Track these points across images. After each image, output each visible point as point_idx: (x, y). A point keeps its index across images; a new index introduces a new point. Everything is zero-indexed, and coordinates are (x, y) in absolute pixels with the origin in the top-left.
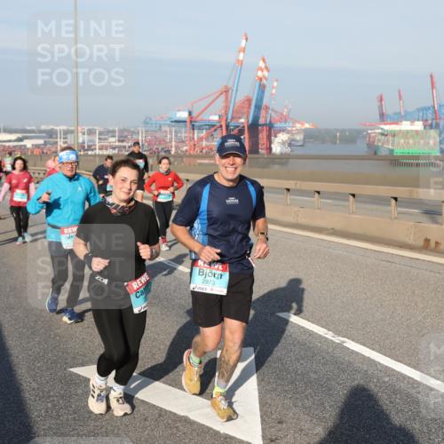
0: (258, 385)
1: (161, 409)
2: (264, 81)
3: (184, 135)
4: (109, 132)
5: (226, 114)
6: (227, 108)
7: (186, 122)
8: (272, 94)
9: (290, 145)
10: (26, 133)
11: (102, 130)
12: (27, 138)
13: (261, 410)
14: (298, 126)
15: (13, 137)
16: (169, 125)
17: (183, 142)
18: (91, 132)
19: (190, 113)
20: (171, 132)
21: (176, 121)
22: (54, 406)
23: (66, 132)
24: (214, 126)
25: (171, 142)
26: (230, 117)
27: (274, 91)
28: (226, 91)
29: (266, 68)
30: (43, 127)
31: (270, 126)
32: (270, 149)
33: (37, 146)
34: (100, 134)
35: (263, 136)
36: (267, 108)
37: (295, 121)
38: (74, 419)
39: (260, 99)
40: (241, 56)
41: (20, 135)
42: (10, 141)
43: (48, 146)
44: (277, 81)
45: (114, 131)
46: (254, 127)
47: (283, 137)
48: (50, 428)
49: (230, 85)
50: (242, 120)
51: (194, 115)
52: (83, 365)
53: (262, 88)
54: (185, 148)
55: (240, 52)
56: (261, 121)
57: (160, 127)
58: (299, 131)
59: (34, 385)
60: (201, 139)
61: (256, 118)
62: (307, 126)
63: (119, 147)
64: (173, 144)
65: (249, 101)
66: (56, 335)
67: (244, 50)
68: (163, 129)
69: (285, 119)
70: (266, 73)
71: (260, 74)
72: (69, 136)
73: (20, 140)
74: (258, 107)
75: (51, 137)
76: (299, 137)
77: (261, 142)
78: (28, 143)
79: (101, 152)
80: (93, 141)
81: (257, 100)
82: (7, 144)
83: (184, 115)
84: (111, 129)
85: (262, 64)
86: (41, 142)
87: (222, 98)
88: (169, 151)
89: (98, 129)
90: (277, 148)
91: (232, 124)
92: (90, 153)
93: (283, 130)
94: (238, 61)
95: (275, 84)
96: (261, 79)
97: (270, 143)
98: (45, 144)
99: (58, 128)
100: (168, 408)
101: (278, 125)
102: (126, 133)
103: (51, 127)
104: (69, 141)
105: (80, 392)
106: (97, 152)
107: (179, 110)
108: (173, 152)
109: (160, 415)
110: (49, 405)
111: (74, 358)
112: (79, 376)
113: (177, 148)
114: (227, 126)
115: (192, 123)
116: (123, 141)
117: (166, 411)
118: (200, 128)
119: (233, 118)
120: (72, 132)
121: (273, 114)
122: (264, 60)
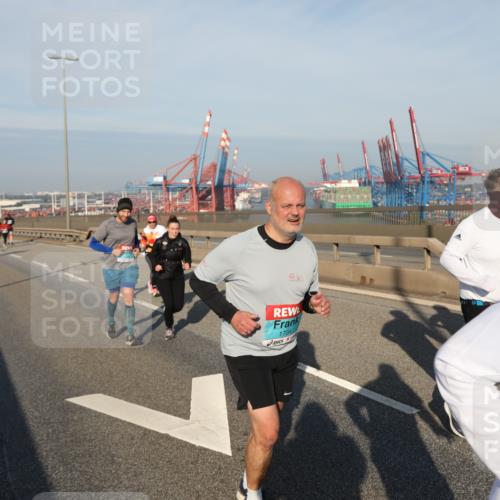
0: (228, 404)
1: (146, 429)
2: (226, 150)
3: (160, 195)
4: (96, 195)
5: (196, 178)
6: (196, 173)
7: (160, 185)
8: (233, 160)
9: (250, 202)
10: (24, 200)
11: (90, 194)
12: (25, 203)
13: (230, 425)
14: (257, 186)
15: (14, 202)
16: (148, 189)
17: (159, 202)
18: (80, 196)
19: (165, 178)
20: (149, 194)
21: (153, 185)
22: (54, 431)
23: (59, 197)
24: (185, 188)
25: (149, 202)
26: (199, 179)
27: (235, 158)
28: (195, 159)
29: (228, 139)
30: (39, 193)
31: (233, 186)
32: (234, 206)
33: (34, 210)
34: (88, 197)
35: (227, 195)
36: (230, 172)
37: (254, 182)
38: (72, 441)
39: (224, 165)
40: (206, 130)
41: (19, 201)
42: (10, 206)
43: (44, 209)
44: (237, 149)
45: (100, 195)
46: (220, 188)
47: (244, 196)
48: (51, 450)
49: (198, 153)
50: (210, 183)
51: (169, 179)
52: (78, 395)
53: (225, 155)
54: (162, 207)
55: (205, 126)
56: (226, 183)
57: (140, 190)
58: (257, 191)
59: (37, 414)
60: (174, 200)
61: (221, 181)
62: (264, 186)
63: (105, 208)
64: (151, 204)
65: (215, 166)
66: (54, 371)
67: (208, 124)
68: (143, 192)
69: (245, 180)
70: (228, 143)
71: (223, 143)
72: (62, 200)
73: (19, 205)
74: (223, 171)
75: (46, 201)
76: (258, 196)
77: (226, 200)
78: (27, 208)
79: (89, 213)
80: (83, 204)
81: (221, 165)
82: (9, 209)
83: (159, 179)
84: (98, 193)
85: (224, 136)
86: (37, 206)
87: (192, 164)
88: (147, 211)
89: (86, 194)
90: (239, 205)
91: (201, 186)
92: (80, 214)
93: (244, 190)
94: (204, 133)
95: (236, 152)
96: (223, 148)
97: (234, 200)
98: (41, 207)
99: (52, 194)
100: (152, 428)
101: (239, 186)
102: (110, 196)
103: (45, 193)
104: (61, 204)
105: (76, 418)
106: (86, 213)
107: (156, 176)
108: (151, 211)
109: (145, 434)
110: (50, 430)
111: (70, 390)
112: (75, 405)
113: (155, 207)
114: (197, 188)
115: (167, 186)
116: (108, 203)
117: (150, 431)
118: (174, 190)
119: (201, 181)
120: (64, 197)
121: (235, 177)
122: (226, 133)
